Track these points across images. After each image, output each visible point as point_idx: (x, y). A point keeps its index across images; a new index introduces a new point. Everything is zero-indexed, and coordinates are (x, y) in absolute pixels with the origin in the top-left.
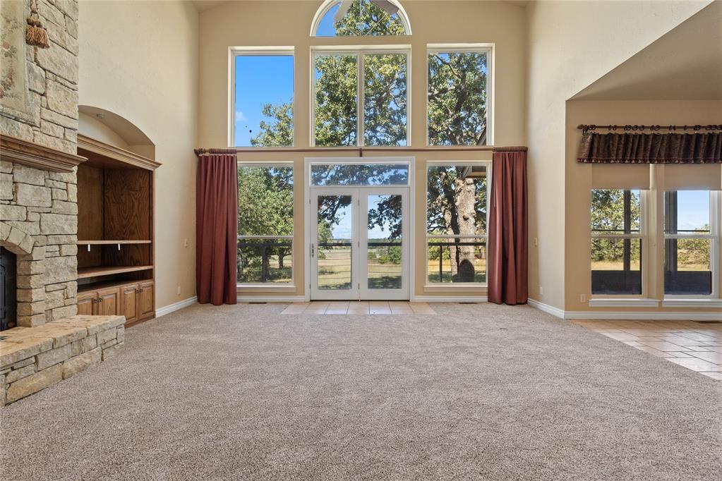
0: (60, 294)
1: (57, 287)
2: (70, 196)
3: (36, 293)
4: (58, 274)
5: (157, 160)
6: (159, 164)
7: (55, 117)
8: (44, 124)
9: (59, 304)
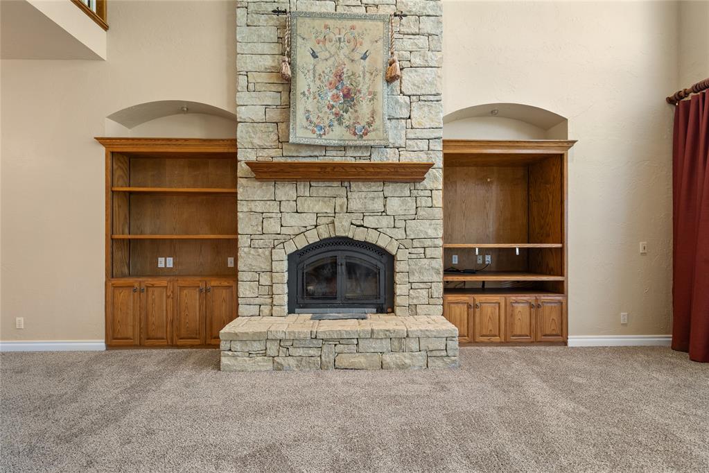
0: (425, 292)
1: (422, 286)
2: (434, 202)
3: (400, 288)
4: (423, 274)
5: (570, 138)
6: (574, 142)
7: (419, 134)
8: (409, 142)
9: (423, 301)
